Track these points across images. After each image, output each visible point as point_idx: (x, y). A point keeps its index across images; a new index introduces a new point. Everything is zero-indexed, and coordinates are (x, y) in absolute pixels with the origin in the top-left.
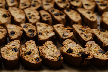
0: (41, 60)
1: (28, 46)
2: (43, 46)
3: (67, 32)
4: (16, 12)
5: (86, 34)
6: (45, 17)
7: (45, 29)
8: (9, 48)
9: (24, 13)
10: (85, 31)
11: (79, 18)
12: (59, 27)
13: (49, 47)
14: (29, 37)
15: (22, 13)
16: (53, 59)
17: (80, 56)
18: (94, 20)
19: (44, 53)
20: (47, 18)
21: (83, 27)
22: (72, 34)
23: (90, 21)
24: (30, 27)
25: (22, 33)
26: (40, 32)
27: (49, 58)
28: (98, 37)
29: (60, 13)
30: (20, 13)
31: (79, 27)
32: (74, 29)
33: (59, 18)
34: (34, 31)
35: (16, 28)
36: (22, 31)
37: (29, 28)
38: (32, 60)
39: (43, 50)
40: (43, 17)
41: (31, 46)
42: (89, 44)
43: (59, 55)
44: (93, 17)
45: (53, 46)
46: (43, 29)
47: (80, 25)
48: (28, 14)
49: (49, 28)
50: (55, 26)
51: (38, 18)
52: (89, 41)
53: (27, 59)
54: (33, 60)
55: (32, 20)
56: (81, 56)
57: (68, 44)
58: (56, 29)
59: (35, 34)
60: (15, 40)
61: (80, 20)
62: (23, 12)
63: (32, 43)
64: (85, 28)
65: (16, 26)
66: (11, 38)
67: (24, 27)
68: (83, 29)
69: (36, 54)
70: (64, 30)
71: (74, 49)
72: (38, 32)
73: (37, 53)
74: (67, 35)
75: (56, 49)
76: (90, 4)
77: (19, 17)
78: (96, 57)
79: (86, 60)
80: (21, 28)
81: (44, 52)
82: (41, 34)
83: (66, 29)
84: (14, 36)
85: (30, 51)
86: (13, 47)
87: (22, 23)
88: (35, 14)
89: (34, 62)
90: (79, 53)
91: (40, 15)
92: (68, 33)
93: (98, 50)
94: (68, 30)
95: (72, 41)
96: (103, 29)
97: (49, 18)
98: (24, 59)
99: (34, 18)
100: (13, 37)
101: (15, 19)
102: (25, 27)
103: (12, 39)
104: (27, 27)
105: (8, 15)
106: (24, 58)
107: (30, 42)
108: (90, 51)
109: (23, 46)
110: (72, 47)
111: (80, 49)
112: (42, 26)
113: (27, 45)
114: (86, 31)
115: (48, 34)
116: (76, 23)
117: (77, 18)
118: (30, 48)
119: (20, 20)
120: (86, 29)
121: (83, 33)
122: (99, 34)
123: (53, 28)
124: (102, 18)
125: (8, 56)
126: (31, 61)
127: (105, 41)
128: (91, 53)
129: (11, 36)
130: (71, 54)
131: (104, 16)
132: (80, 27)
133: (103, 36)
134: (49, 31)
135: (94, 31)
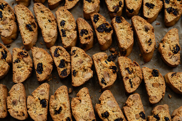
3: (108, 74)
5: (132, 80)
6: (85, 36)
7: (82, 62)
8: (36, 101)
14: (61, 77)
19: (76, 115)
22: (114, 78)
24: (62, 56)
26: (75, 69)
30: (49, 21)
35: (45, 57)
39: (75, 108)
41: (62, 98)
42: (131, 100)
44: (149, 42)
45: (88, 98)
46: (78, 64)
48: (61, 24)
50: (95, 57)
57: (106, 99)
60: (44, 84)
64: (134, 65)
65: (45, 53)
66: (39, 78)
67: (55, 56)
69: (68, 111)
70: (105, 69)
74: (108, 82)
75: (91, 106)
82: (75, 74)
84: (42, 74)
85: (61, 107)
86: (41, 98)
92: (109, 77)
93: (140, 111)
103: (39, 80)
104: (59, 55)
105: (33, 24)
106: (54, 118)
107: (62, 90)
108: (129, 114)
109: (53, 96)
110: (109, 106)
111: (118, 113)
112: (78, 55)
113: (57, 95)
114: (134, 73)
115: (84, 73)
118: (60, 100)
119: (50, 38)
121: (130, 76)
127: (152, 95)
128: (130, 118)
129: (39, 75)
132: (128, 62)
133: (153, 85)
134: (86, 68)
135: (143, 72)
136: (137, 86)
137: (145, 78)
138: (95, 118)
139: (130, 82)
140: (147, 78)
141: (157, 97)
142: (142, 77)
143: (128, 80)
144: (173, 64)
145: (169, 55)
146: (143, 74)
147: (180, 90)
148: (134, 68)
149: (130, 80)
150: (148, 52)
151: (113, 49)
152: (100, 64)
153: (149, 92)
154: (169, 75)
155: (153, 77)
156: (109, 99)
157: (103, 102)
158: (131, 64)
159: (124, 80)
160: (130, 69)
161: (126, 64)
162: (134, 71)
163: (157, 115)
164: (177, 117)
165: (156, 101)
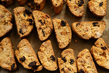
13: (5, 49)
42: (44, 46)
57: (23, 47)
74: (25, 33)
92: (26, 28)
93: (51, 55)
111: (32, 57)
115: (5, 26)
121: (42, 27)
127: (61, 41)
130: (23, 64)
133: (61, 33)
134: (6, 21)
135: (54, 23)
136: (49, 35)
137: (55, 28)
138: (15, 62)
139: (43, 32)
140: (57, 28)
141: (65, 43)
142: (52, 28)
143: (41, 30)
144: (78, 15)
145: (75, 8)
146: (53, 24)
147: (83, 37)
148: (46, 20)
149: (43, 30)
150: (57, 6)
151: (30, 4)
152: (19, 16)
153: (58, 39)
154: (74, 24)
155: (61, 27)
156: (25, 46)
157: (20, 49)
158: (43, 17)
159: (38, 30)
160: (43, 21)
161: (39, 17)
162: (46, 22)
163: (65, 57)
164: (80, 59)
165: (64, 46)
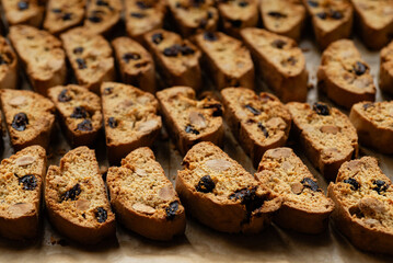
0: (111, 218)
1: (72, 167)
2: (121, 169)
3: (201, 115)
4: (32, 43)
5: (264, 124)
6: (133, 62)
7: (130, 104)
8: (8, 177)
9: (62, 47)
10: (262, 110)
11: (247, 65)
12: (175, 97)
13: (139, 171)
14: (76, 133)
15: (55, 47)
16: (152, 211)
17: (239, 201)
18: (295, 71)
19: (123, 194)
20: (138, 66)
21: (255, 99)
22: (217, 122)
23: (281, 75)
24: (79, 100)
25: (52, 121)
26: (113, 115)
27: (139, 208)
28: (305, 131)
29: (184, 45)
30: (47, 49)
31: (242, 98)
32: (226, 104)
33: (177, 65)
34: (92, 113)
35: (34, 103)
36: (52, 113)
37: (77, 104)
38: (84, 215)
39: (119, 181)
40: (123, 61)
41: (81, 166)
42: (272, 159)
43: (171, 197)
44: (291, 61)
45: (154, 165)
46: (121, 106)
47: (247, 90)
48: (75, 51)
49: (144, 103)
50: (164, 95)
51: (109, 64)
52: (274, 146)
53: (65, 215)
54: (87, 216)
55: (87, 75)
56: (242, 203)
57: (202, 159)
58: (167, 106)
59: (96, 124)
60: (29, 148)
61: (249, 72)
62: (57, 43)
63: (85, 155)
64: (263, 100)
65: (34, 97)
66: (16, 138)
67: (59, 101)
68: (256, 105)
69: (98, 194)
70: (191, 109)
71: (220, 179)
72: (106, 116)
73: (98, 191)
74: (202, 129)
75: (164, 178)
76: (287, 11)
77: (42, 63)
78: (292, 205)
79: (259, 215)
80: (50, 105)
81: (123, 188)
82: (115, 124)
83: (200, 103)
84: (27, 131)
85: (78, 185)
86: (22, 172)
87: (55, 85)
88: (97, 52)
89: (89, 222)
90: (238, 191)
91: (114, 54)
92: (204, 119)
93: (301, 178)
94: (205, 108)
95: (217, 148)
96: (324, 104)
97: (145, 64)
98: (58, 215)
99: (93, 67)
100: (23, 135)
101: (29, 72)
102: (64, 98)
103: (18, 142)
104: (71, 99)
105: (8, 54)
106: (58, 209)
107: (79, 155)
108: (272, 183)
109: (55, 167)
110: (214, 169)
111: (240, 178)
112: (120, 94)
113: (67, 164)
114: (267, 111)
115: (137, 123)
116: (233, 83)
117: (238, 63)
118: (76, 173)
119: (48, 72)
120: (265, 102)
121: (257, 118)
122: (310, 122)
123: (156, 102)
124: (324, 63)
125: (6, 205)
126: (80, 220)
127: (325, 148)
128: (276, 191)
129: (16, 132)
130: (210, 196)
131: (330, 58)
132: (248, 96)
133: (321, 130)
134: (141, 114)
135: (292, 111)
136: (280, 134)
137: (297, 121)
138: (177, 199)
139: (262, 128)
140: (304, 120)
141: (340, 149)
143: (255, 124)
144: (361, 92)
145: (346, 78)
146: (290, 114)
149: (260, 124)
150: (292, 75)
152: (176, 103)
153: (315, 143)
155: (318, 116)
156: (212, 157)
159: (244, 125)
163: (351, 179)
